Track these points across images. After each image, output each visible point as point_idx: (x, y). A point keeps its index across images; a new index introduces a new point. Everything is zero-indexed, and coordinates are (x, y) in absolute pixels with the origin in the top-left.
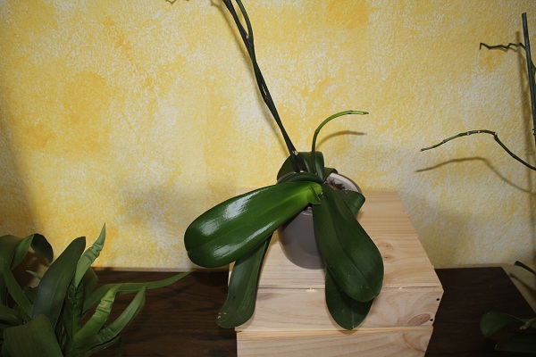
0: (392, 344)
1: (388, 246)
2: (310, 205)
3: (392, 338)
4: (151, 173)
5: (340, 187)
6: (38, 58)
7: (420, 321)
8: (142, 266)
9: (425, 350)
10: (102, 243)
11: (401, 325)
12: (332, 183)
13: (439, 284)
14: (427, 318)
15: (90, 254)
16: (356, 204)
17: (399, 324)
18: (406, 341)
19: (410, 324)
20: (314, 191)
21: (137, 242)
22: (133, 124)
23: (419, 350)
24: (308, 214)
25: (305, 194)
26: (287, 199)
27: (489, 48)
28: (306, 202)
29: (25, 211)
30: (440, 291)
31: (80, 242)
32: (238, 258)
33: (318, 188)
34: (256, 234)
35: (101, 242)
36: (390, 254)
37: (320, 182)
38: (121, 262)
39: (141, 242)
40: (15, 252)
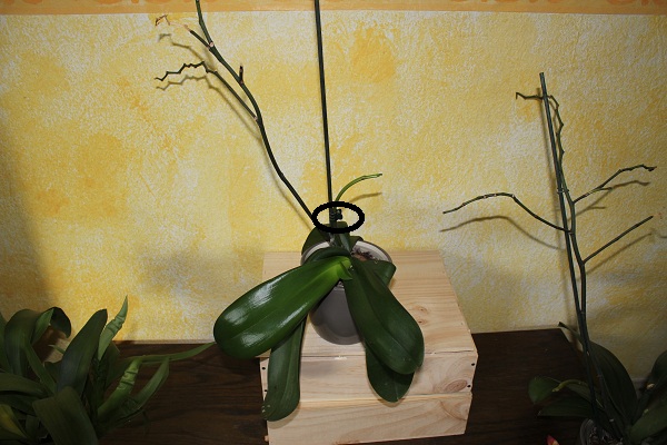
0: (430, 413)
1: (423, 310)
2: (340, 280)
3: (429, 407)
4: (172, 239)
5: (367, 255)
6: (49, 121)
7: (458, 387)
8: (166, 338)
9: (466, 418)
10: (125, 315)
11: (438, 393)
12: (358, 252)
13: (474, 349)
14: (463, 385)
15: (112, 327)
16: (387, 274)
17: (435, 391)
18: (445, 409)
19: (446, 391)
20: (342, 265)
21: (160, 313)
22: (151, 187)
23: (460, 419)
24: (340, 289)
25: (334, 269)
26: (317, 278)
27: (525, 98)
28: (337, 278)
29: (37, 281)
30: (474, 355)
31: (102, 315)
32: (273, 345)
33: (347, 262)
34: (290, 318)
35: (123, 314)
36: (424, 318)
37: (348, 255)
38: (143, 334)
39: (164, 312)
40: (34, 327)
